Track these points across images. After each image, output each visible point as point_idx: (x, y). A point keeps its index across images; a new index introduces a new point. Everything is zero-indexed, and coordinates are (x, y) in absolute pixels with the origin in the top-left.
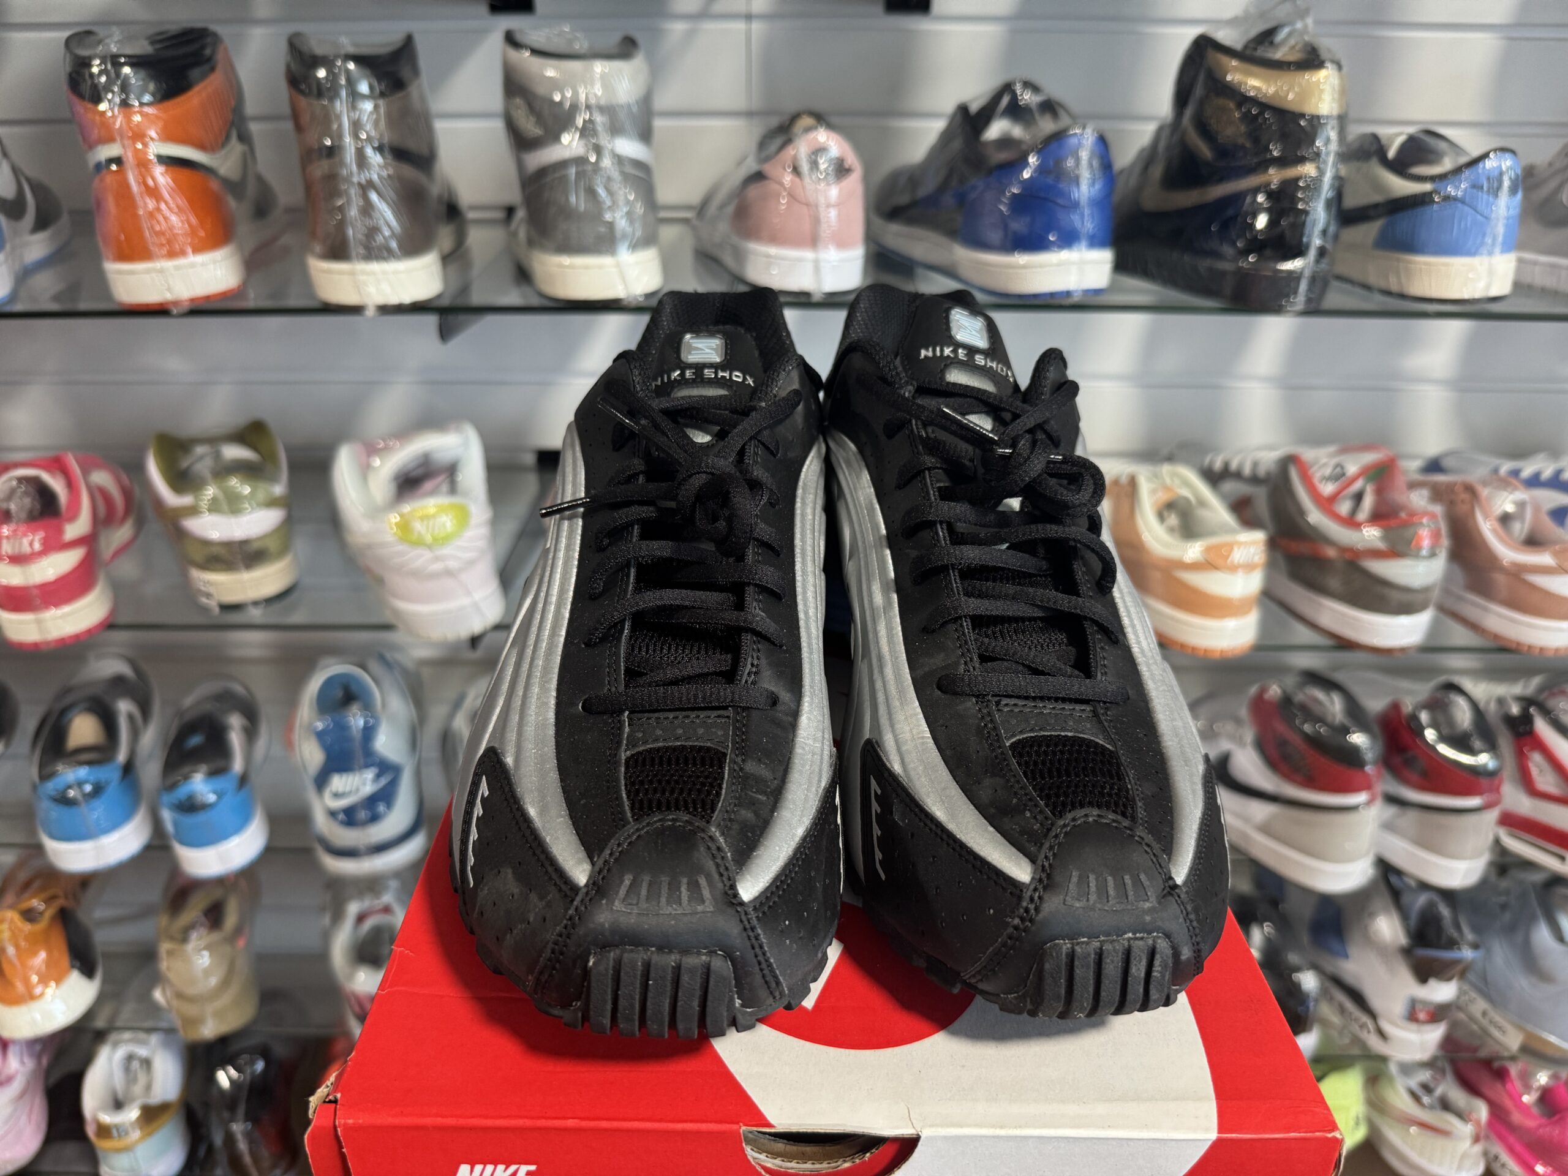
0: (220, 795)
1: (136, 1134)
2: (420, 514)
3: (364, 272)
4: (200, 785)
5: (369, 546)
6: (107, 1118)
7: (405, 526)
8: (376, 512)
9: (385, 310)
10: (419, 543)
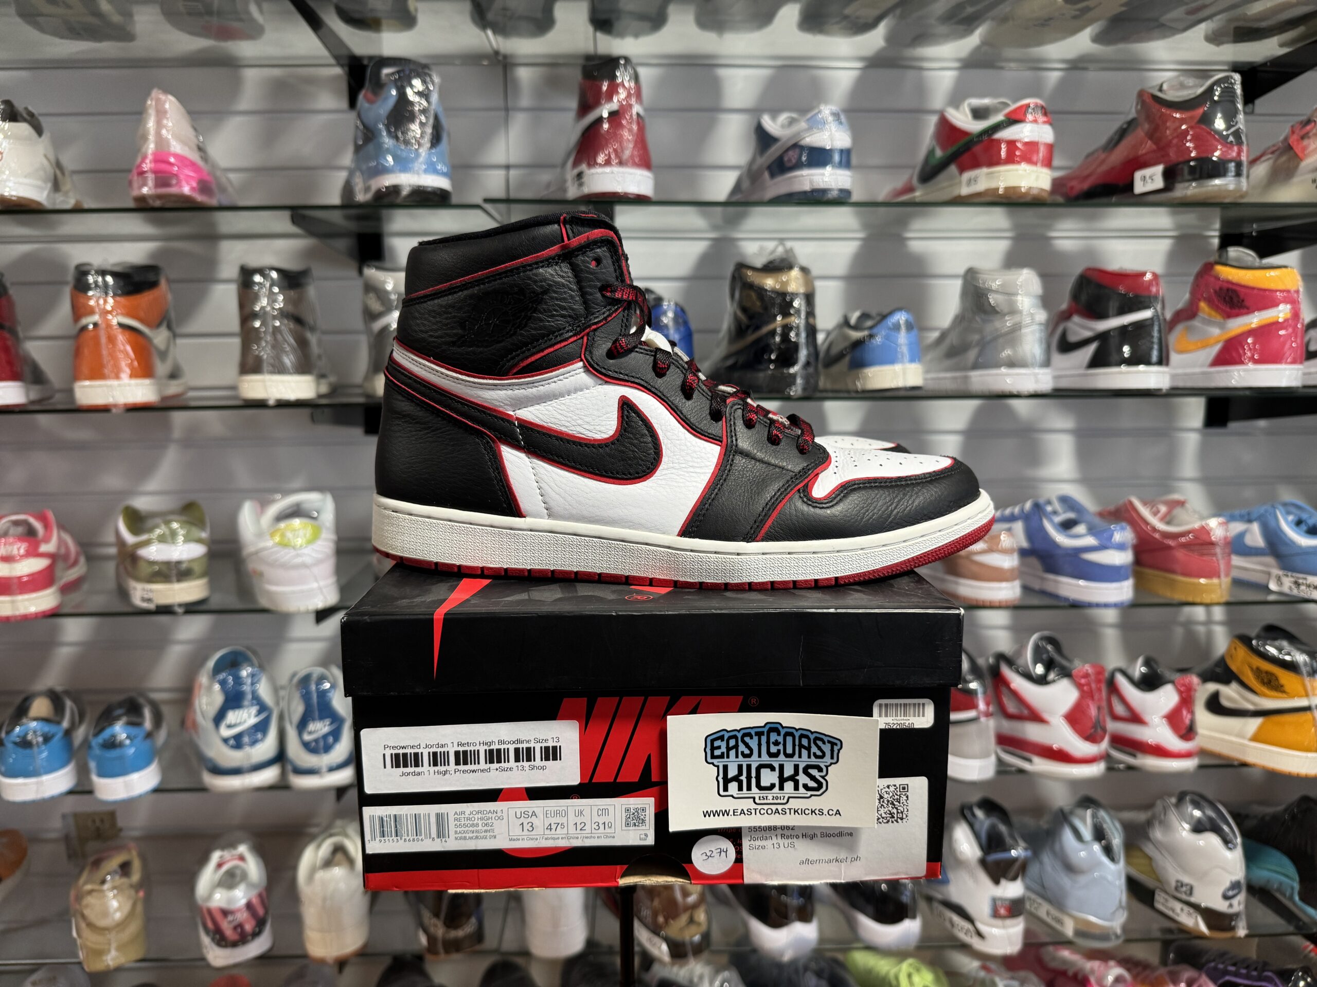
0: (133, 739)
2: (291, 528)
3: (270, 381)
4: (120, 730)
5: (255, 553)
9: (280, 402)
10: (287, 545)
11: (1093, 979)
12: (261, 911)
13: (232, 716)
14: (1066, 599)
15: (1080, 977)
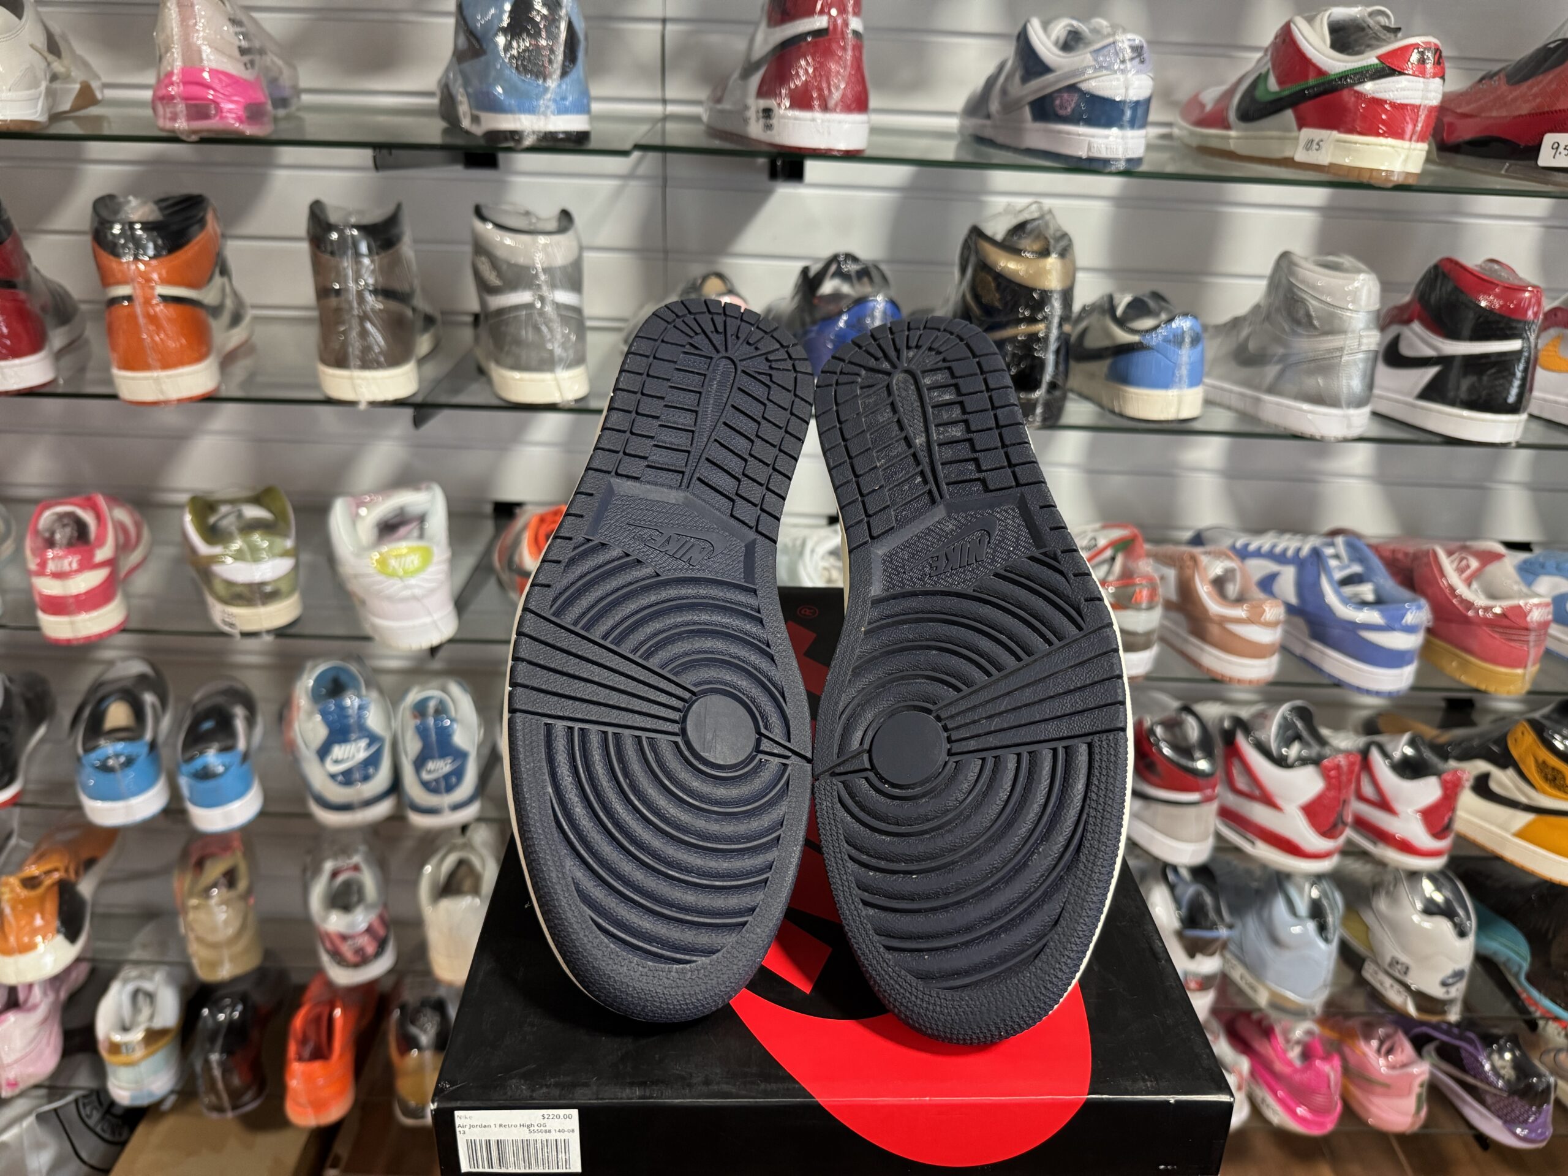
0: (227, 769)
1: (139, 1053)
2: (395, 553)
3: (359, 378)
4: (212, 758)
5: (356, 576)
6: (118, 1038)
7: (383, 562)
8: (362, 551)
9: (373, 404)
10: (393, 575)
11: (1278, 1030)
12: (381, 932)
13: (338, 751)
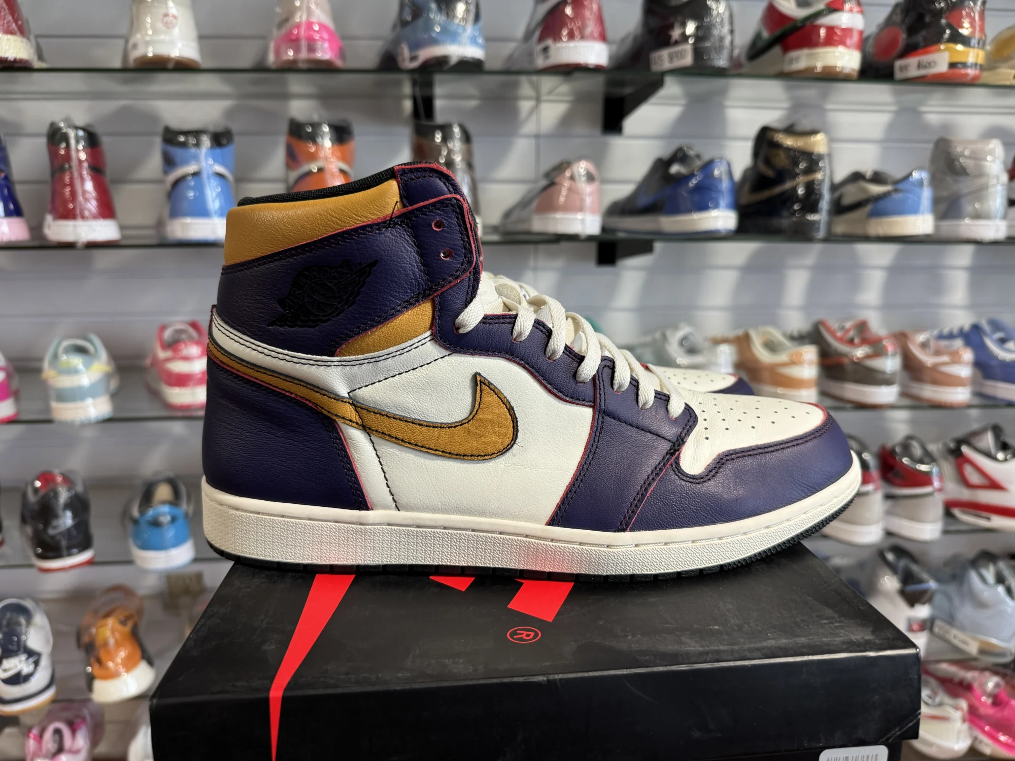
11: (976, 685)
14: (1002, 400)
15: (965, 683)
